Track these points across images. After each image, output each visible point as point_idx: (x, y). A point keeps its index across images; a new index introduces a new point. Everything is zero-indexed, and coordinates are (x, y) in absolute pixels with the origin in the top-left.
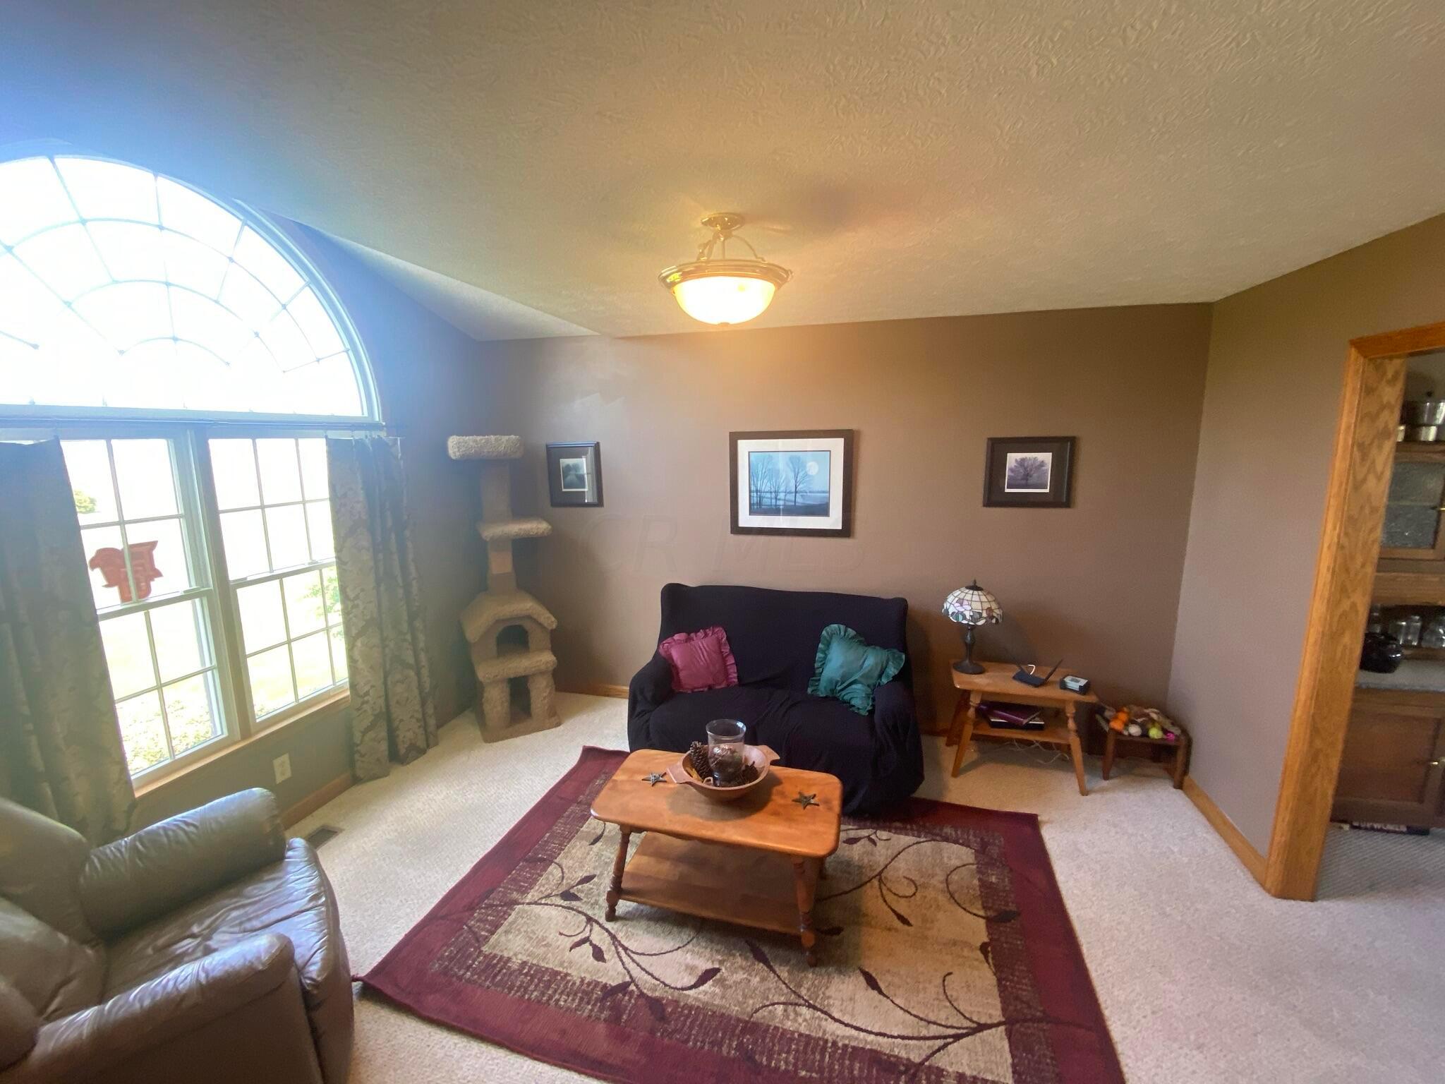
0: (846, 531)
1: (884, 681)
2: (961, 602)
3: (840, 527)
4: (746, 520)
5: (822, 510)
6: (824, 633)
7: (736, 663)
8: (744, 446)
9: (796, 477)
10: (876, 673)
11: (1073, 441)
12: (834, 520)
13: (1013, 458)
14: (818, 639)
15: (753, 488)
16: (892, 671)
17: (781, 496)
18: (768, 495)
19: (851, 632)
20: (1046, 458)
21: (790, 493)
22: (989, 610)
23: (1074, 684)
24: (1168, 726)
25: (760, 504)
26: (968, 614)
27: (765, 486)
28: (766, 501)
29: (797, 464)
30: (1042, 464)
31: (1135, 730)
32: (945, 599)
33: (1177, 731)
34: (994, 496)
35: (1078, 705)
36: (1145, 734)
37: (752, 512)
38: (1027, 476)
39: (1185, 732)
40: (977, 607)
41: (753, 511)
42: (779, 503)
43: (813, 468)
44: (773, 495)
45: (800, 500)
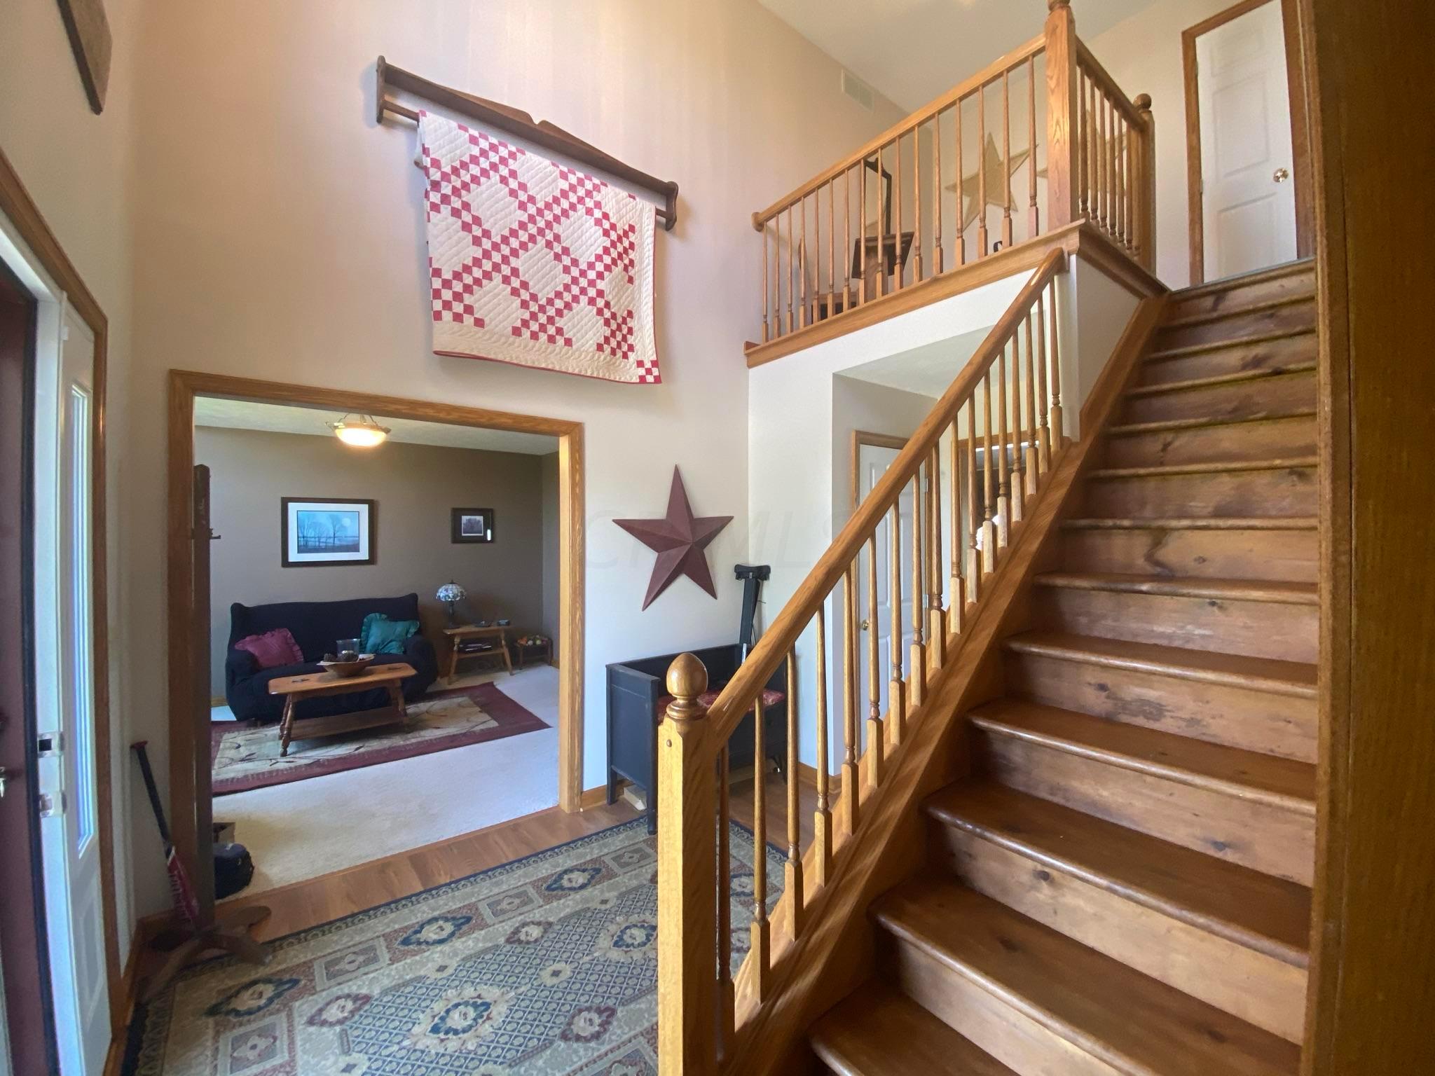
0: (372, 560)
1: (409, 636)
2: (447, 590)
3: (367, 558)
4: (294, 556)
5: (355, 548)
6: (365, 620)
7: (301, 649)
8: (292, 507)
9: (334, 527)
10: (404, 634)
11: (491, 511)
12: (363, 554)
13: (465, 518)
14: (362, 624)
15: (300, 535)
16: (413, 630)
17: (322, 540)
18: (313, 539)
19: (384, 616)
20: (480, 518)
21: (330, 537)
22: (461, 592)
23: (503, 622)
24: (544, 638)
25: (306, 545)
26: (451, 595)
27: (310, 533)
28: (310, 544)
29: (335, 519)
30: (479, 521)
31: (530, 643)
32: (437, 591)
33: (546, 639)
34: (457, 538)
35: (506, 632)
36: (534, 644)
37: (299, 551)
38: (472, 527)
39: (550, 639)
40: (456, 591)
41: (301, 550)
42: (321, 544)
43: (347, 522)
44: (317, 539)
45: (337, 543)
